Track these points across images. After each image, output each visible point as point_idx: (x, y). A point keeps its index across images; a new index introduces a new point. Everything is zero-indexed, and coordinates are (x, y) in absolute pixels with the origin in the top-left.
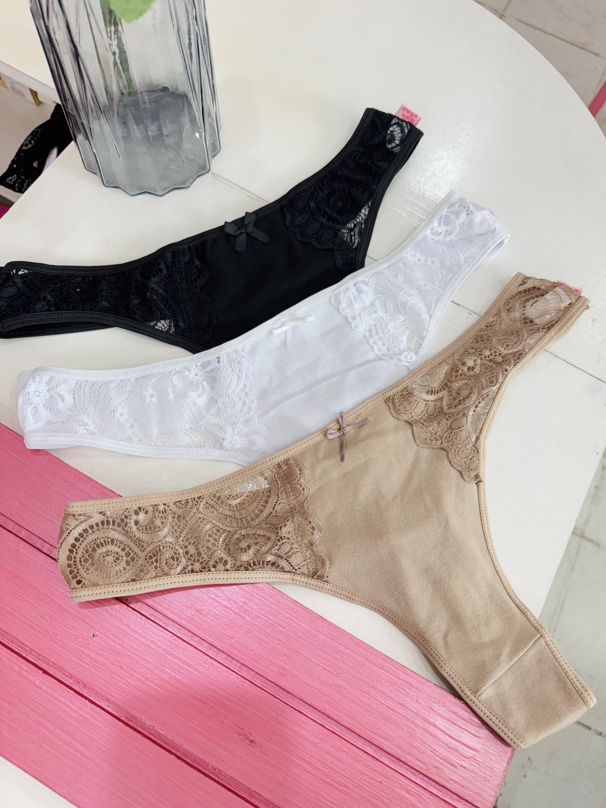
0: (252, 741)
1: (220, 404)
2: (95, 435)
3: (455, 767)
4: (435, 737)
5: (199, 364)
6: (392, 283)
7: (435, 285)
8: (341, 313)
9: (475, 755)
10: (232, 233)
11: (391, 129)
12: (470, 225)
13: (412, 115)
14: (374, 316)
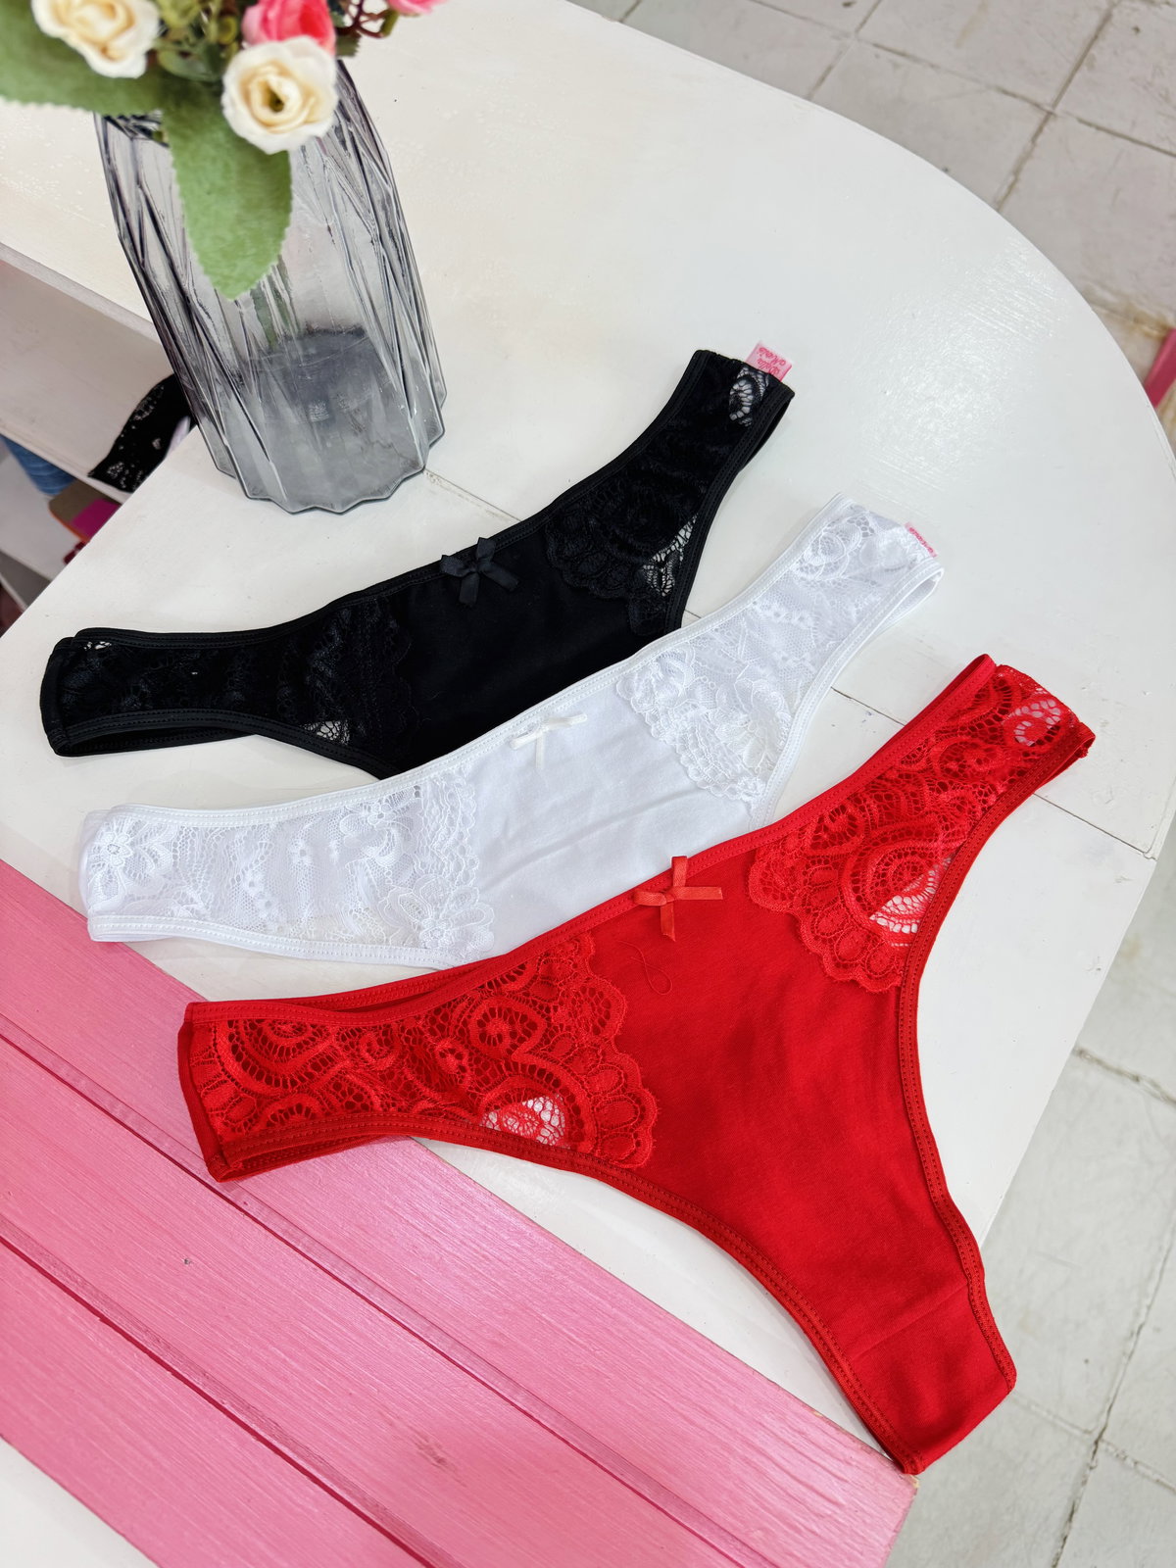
0: (440, 1461)
1: (417, 866)
2: (205, 920)
3: (798, 1531)
4: (764, 1475)
5: (385, 798)
6: (725, 656)
7: (804, 659)
8: (633, 709)
9: (836, 1513)
10: (455, 574)
11: (736, 387)
12: (869, 553)
13: (776, 361)
14: (691, 713)
